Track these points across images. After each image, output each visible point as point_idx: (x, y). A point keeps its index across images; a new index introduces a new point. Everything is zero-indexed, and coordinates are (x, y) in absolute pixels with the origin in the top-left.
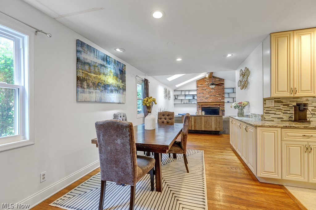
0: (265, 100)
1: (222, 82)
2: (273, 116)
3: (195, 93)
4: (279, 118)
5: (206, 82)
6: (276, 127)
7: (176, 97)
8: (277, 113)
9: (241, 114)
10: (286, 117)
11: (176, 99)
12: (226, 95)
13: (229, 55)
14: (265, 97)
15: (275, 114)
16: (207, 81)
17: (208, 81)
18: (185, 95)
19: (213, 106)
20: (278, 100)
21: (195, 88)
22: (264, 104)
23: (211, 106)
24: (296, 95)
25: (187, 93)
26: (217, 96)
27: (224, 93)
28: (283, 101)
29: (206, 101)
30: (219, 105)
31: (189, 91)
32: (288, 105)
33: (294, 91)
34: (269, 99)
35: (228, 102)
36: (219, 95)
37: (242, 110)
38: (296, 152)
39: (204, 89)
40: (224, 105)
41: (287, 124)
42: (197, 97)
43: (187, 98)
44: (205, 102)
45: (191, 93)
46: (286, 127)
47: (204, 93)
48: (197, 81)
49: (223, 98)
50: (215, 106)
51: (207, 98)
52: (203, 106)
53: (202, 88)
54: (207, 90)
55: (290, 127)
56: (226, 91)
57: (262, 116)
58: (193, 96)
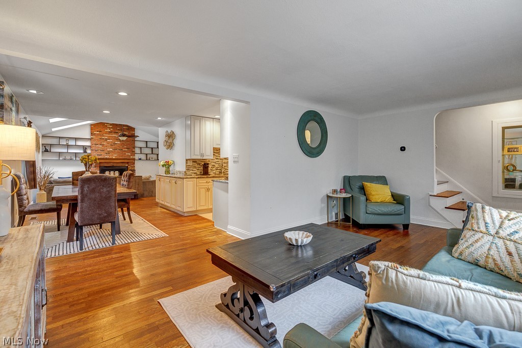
0: (187, 160)
1: (132, 131)
2: (191, 171)
3: (88, 143)
4: (195, 173)
5: (107, 129)
6: (194, 178)
7: (48, 148)
8: (194, 169)
9: (168, 172)
10: (198, 173)
11: (48, 151)
12: (137, 150)
13: (159, 118)
14: (187, 158)
15: (193, 170)
16: (109, 128)
17: (111, 128)
18: (68, 146)
19: (118, 165)
20: (194, 161)
21: (88, 136)
22: (187, 163)
23: (115, 165)
24: (204, 158)
25: (72, 143)
26: (125, 151)
27: (134, 147)
28: (198, 161)
29: (107, 157)
30: (128, 163)
31: (76, 139)
32: (199, 164)
33: (202, 155)
34: (189, 160)
35: (140, 159)
36: (127, 149)
37: (168, 168)
38: (203, 191)
39: (103, 139)
40: (134, 163)
41: (199, 176)
42: (91, 150)
43: (71, 151)
44: (106, 159)
45: (80, 143)
46: (199, 178)
47: (103, 145)
48: (91, 125)
49: (133, 153)
50: (121, 165)
51: (109, 153)
52: (102, 165)
53: (100, 137)
54: (108, 140)
55: (200, 178)
56: (138, 144)
57: (185, 172)
58: (85, 148)
